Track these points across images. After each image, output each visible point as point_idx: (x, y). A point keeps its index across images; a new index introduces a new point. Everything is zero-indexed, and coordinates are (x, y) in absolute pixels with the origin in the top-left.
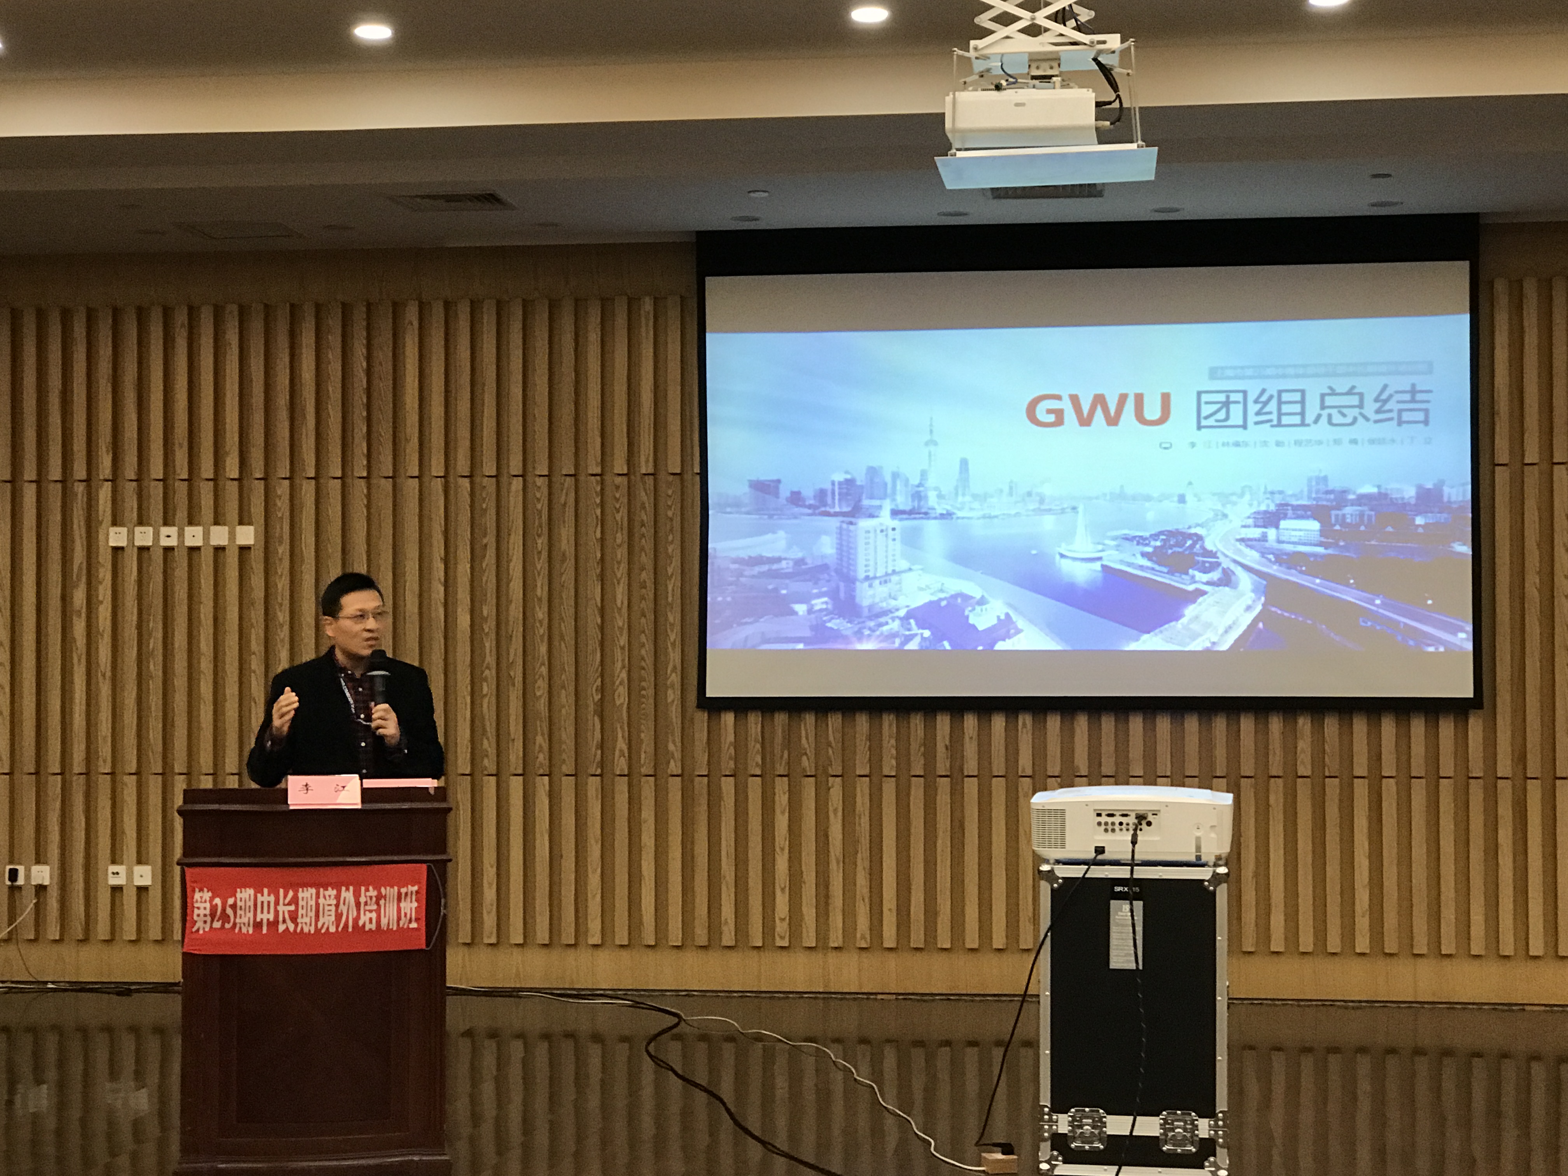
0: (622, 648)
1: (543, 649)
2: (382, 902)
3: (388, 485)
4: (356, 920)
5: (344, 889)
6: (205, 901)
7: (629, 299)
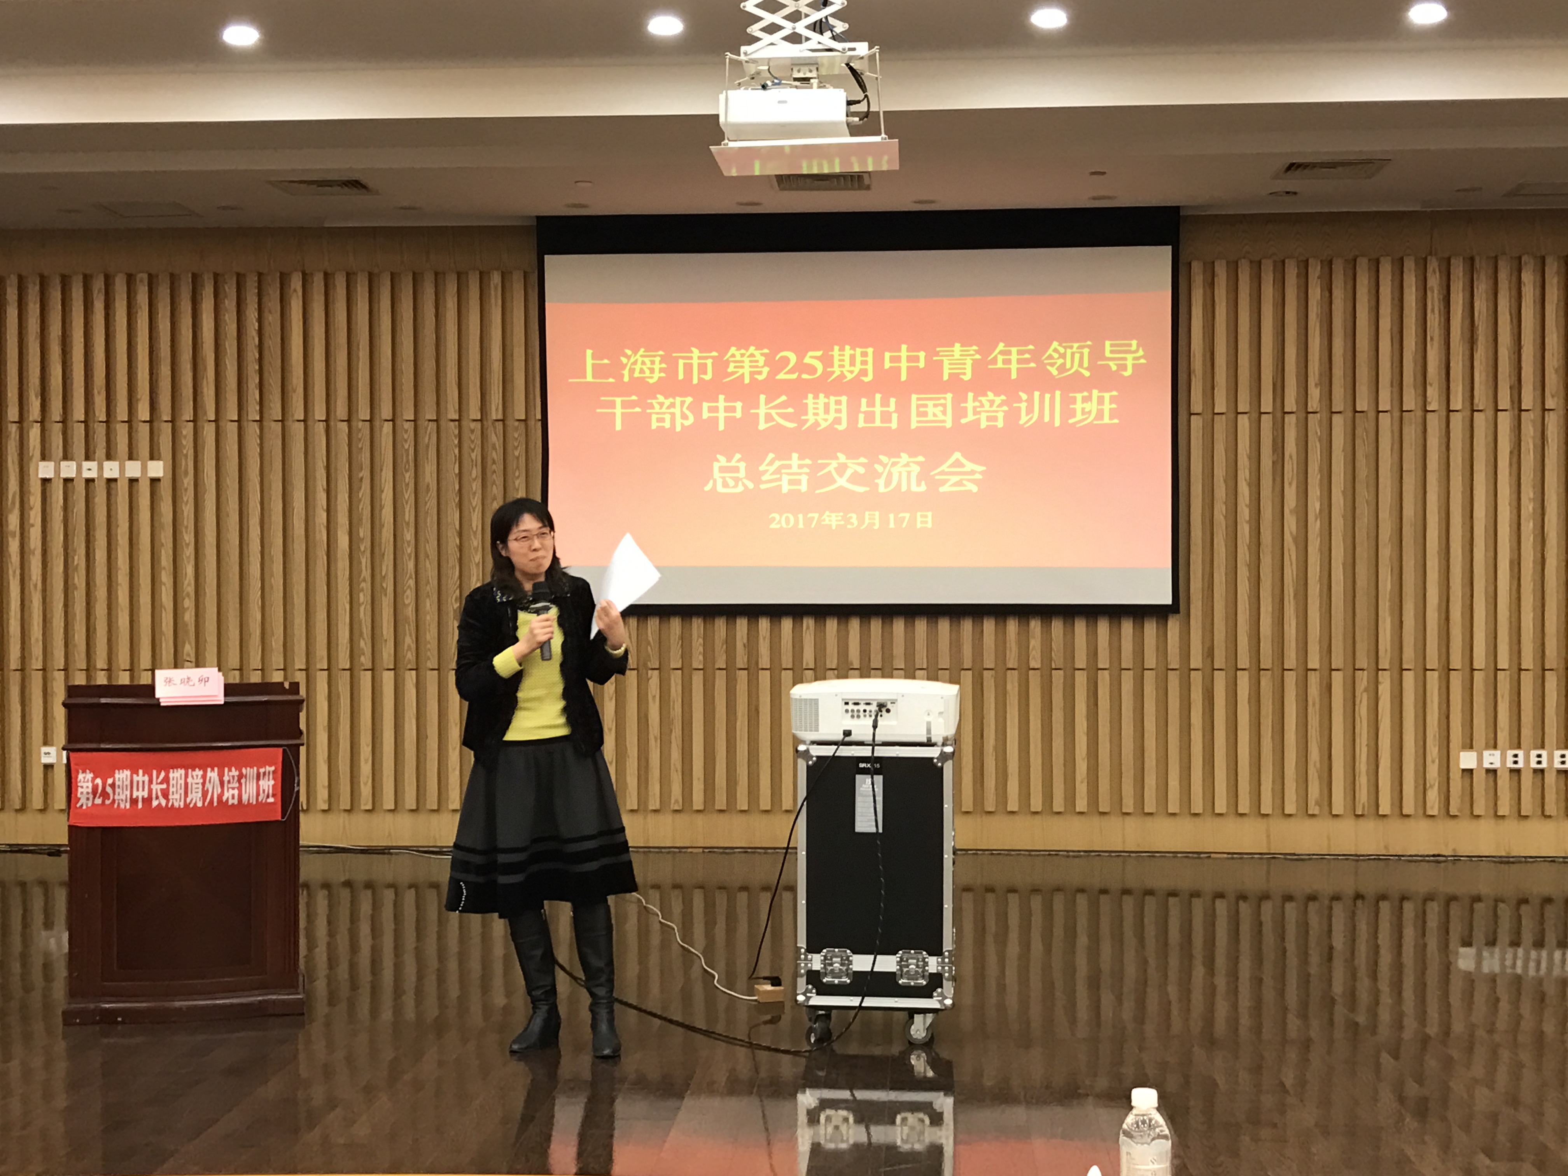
1: (411, 565)
2: (243, 781)
3: (278, 428)
4: (220, 797)
5: (209, 769)
6: (88, 781)
7: (481, 273)
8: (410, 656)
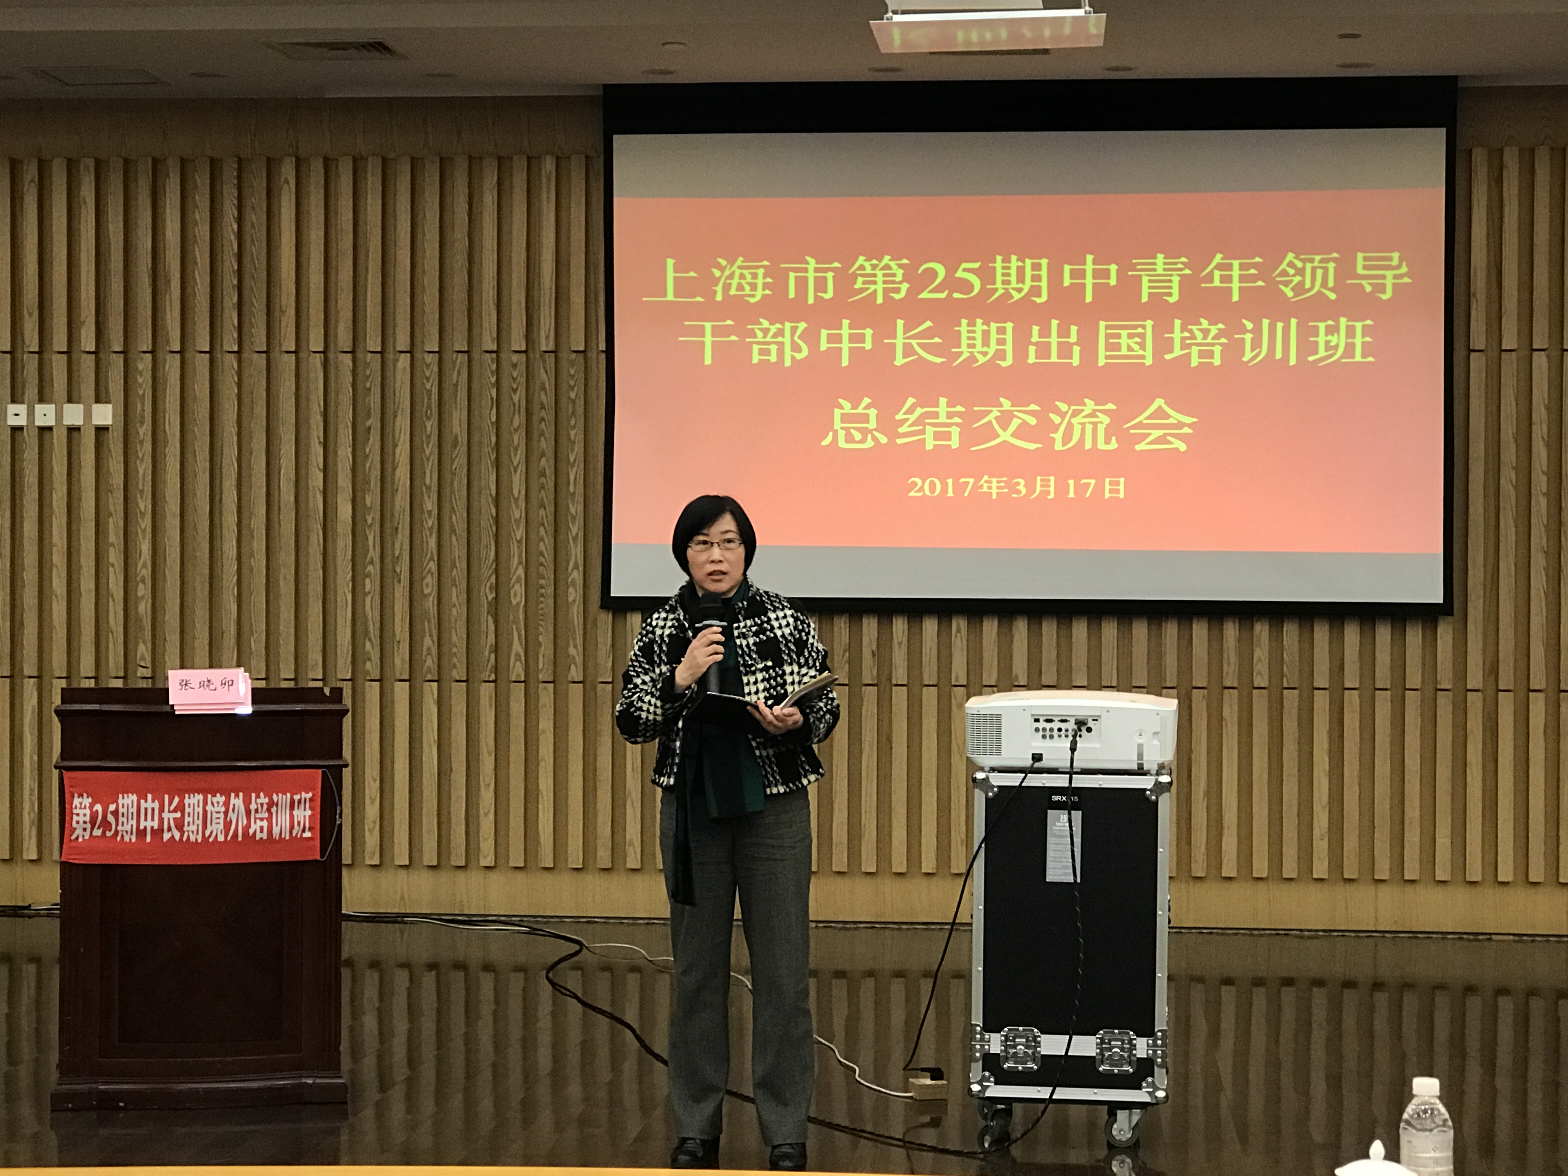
0: (519, 542)
1: (432, 542)
2: (274, 810)
3: (261, 361)
4: (246, 828)
5: (233, 795)
6: (85, 808)
7: (529, 159)
8: (430, 662)
